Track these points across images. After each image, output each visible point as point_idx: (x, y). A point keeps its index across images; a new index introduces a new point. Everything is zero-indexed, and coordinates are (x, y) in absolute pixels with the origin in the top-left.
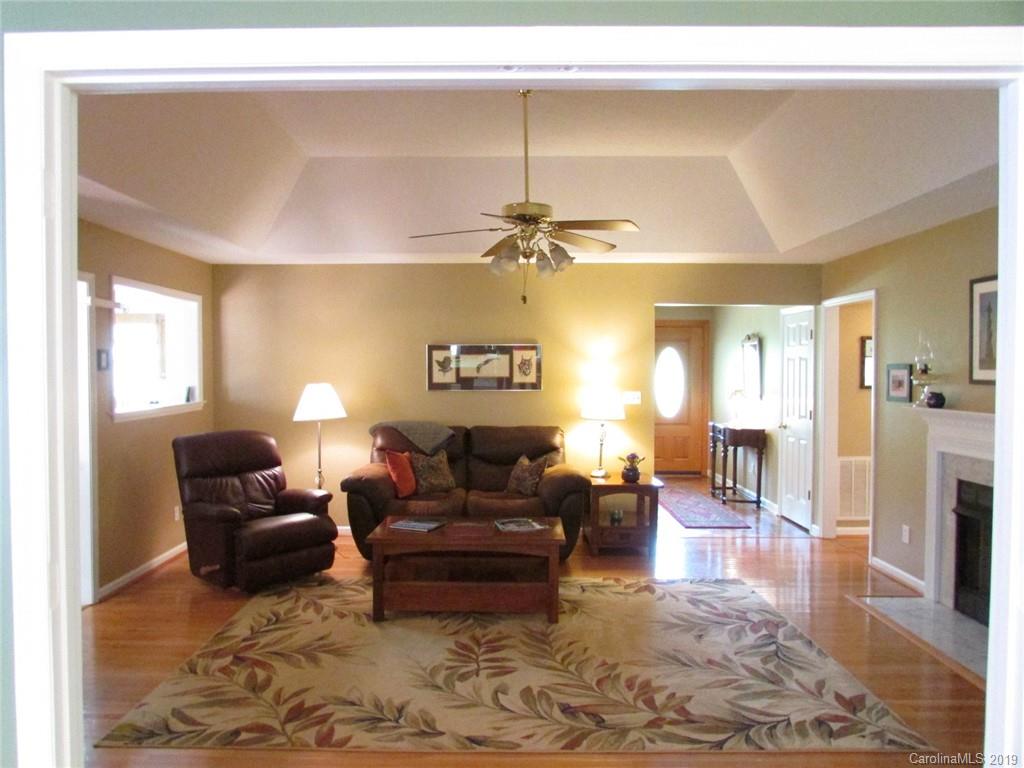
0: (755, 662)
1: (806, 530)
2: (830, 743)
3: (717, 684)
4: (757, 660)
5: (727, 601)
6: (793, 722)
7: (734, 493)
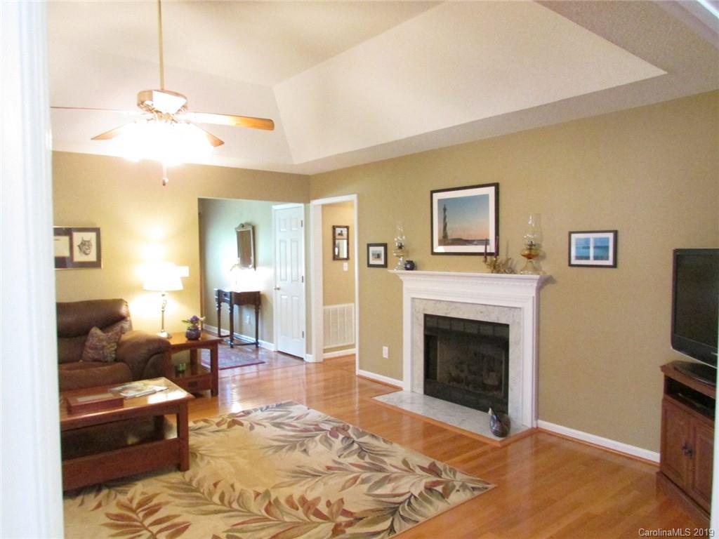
0: (354, 459)
1: (302, 359)
2: (447, 502)
3: (349, 483)
4: (355, 457)
5: (297, 419)
6: (417, 496)
7: (232, 340)
